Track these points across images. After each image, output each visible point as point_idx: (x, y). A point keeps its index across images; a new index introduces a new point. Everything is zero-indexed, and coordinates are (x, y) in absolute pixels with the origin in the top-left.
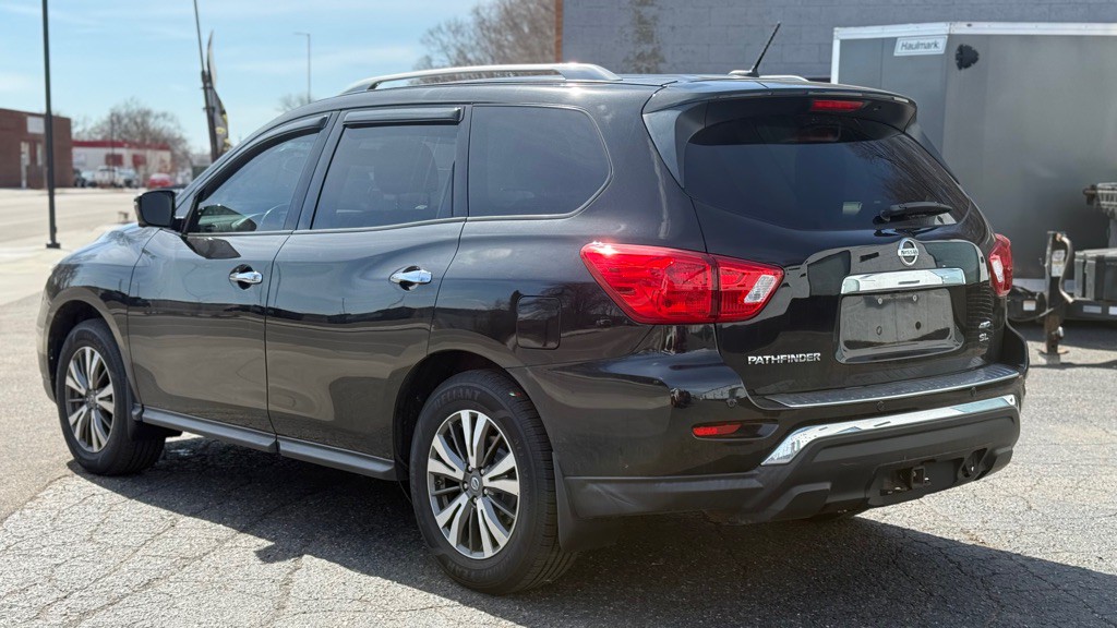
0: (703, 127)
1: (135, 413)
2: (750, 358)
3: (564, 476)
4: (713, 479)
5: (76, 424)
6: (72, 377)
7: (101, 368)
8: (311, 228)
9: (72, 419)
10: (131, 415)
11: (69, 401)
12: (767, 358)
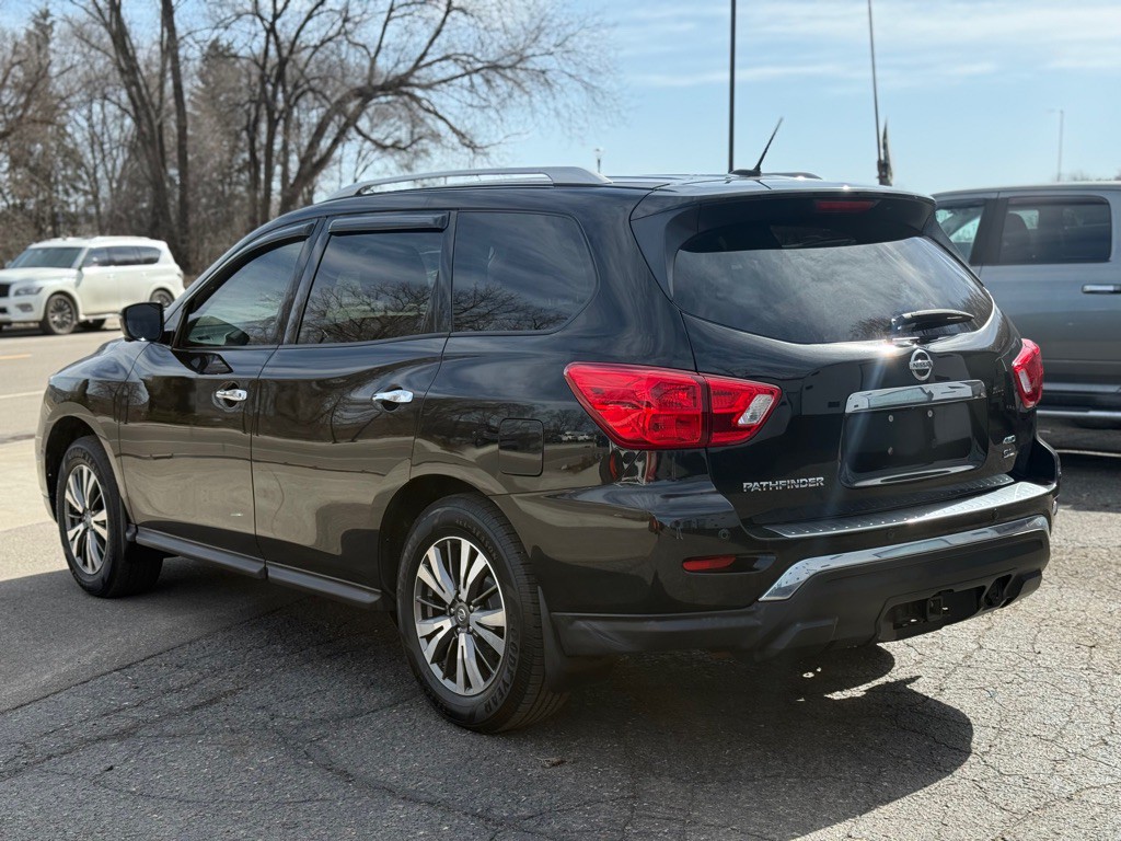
0: (695, 233)
1: (128, 535)
2: (745, 485)
3: (550, 611)
4: (707, 616)
5: (73, 539)
6: (70, 491)
7: (95, 491)
8: (296, 343)
9: (71, 534)
10: (125, 536)
11: (68, 516)
12: (764, 484)
